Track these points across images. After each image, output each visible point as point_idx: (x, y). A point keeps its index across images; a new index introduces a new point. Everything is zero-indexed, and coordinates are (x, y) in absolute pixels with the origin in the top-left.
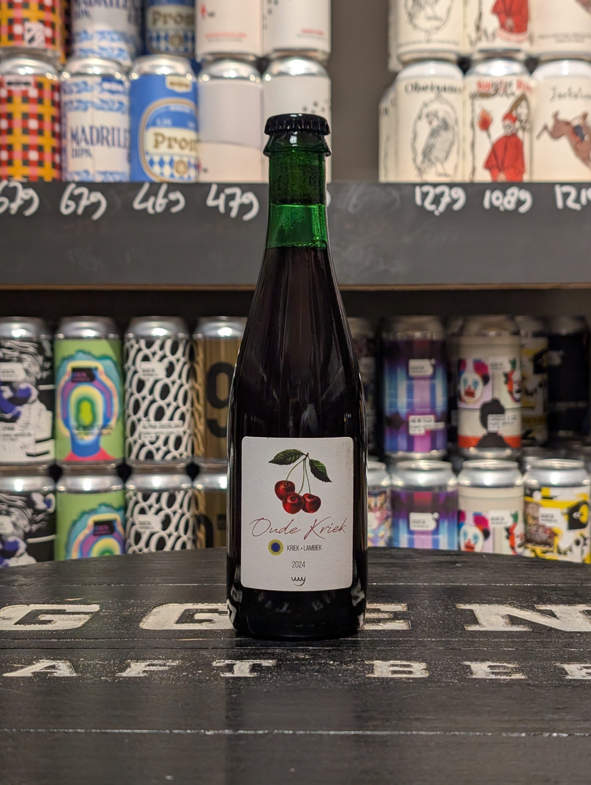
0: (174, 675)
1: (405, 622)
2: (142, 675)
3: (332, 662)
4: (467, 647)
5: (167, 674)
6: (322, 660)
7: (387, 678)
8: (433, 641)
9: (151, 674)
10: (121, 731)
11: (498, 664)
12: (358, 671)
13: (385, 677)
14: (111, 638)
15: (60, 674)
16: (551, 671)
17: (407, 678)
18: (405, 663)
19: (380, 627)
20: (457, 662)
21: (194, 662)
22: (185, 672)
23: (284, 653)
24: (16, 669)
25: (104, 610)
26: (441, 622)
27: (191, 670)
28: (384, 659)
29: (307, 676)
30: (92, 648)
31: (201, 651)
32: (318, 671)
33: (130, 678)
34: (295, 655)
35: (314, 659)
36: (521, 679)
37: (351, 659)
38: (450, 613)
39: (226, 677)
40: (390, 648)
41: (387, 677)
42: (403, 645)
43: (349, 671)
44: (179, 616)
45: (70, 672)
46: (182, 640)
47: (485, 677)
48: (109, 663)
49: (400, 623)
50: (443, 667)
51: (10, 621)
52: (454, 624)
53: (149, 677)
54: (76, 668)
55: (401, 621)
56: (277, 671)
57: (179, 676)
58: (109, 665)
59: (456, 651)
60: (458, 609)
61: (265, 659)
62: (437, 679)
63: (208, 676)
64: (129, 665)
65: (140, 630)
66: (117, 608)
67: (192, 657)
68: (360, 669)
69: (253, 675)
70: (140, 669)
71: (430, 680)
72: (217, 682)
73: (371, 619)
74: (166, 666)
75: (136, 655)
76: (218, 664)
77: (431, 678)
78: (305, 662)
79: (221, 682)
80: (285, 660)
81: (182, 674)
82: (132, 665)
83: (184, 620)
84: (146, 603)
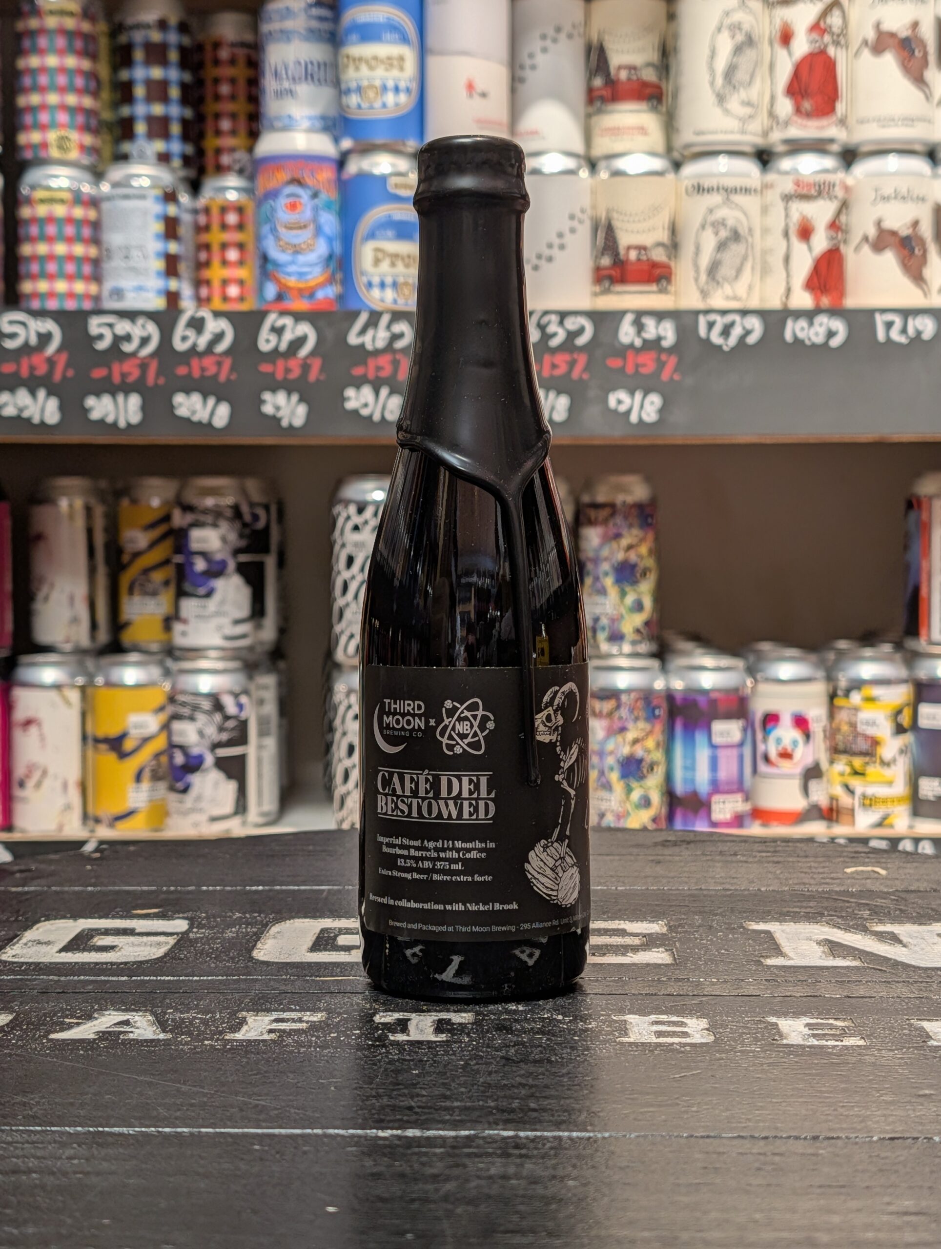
0: (317, 1038)
1: (667, 950)
2: (266, 1037)
3: (560, 1017)
4: (768, 992)
5: (307, 1035)
6: (544, 1014)
7: (649, 1043)
8: (713, 984)
9: (280, 1035)
10: (246, 1130)
11: (819, 1021)
12: (603, 1032)
13: (646, 1041)
15: (139, 1035)
16: (904, 1034)
17: (681, 1043)
18: (674, 1018)
19: (629, 958)
20: (756, 1017)
21: (345, 1016)
22: (334, 1033)
24: (70, 1027)
25: (195, 930)
26: (723, 951)
27: (344, 1029)
28: (639, 1012)
29: (525, 1040)
30: (183, 992)
31: (355, 999)
32: (541, 1032)
33: (249, 1041)
35: (532, 1011)
36: (858, 1046)
37: (590, 1011)
38: (737, 935)
39: (398, 1041)
41: (649, 1041)
43: (589, 1032)
44: (313, 939)
45: (154, 1031)
46: (322, 979)
47: (802, 1043)
48: (213, 1017)
49: (658, 952)
50: (736, 1026)
51: (50, 947)
52: (744, 955)
53: (278, 1039)
54: (162, 1024)
55: (661, 949)
56: (477, 1030)
57: (325, 1041)
58: (214, 1021)
59: (752, 999)
60: (749, 930)
61: (455, 1011)
62: (728, 1045)
63: (369, 1039)
64: (245, 1021)
65: (255, 963)
66: (216, 927)
67: (342, 1008)
68: (605, 1028)
69: (440, 1037)
70: (263, 1027)
71: (716, 1047)
72: (386, 1050)
73: (613, 945)
74: (303, 1021)
75: (253, 1004)
76: (383, 1019)
77: (719, 1044)
78: (518, 1017)
79: (392, 1049)
80: (487, 1014)
81: (330, 1036)
82: (250, 1020)
83: (321, 946)
84: (259, 918)
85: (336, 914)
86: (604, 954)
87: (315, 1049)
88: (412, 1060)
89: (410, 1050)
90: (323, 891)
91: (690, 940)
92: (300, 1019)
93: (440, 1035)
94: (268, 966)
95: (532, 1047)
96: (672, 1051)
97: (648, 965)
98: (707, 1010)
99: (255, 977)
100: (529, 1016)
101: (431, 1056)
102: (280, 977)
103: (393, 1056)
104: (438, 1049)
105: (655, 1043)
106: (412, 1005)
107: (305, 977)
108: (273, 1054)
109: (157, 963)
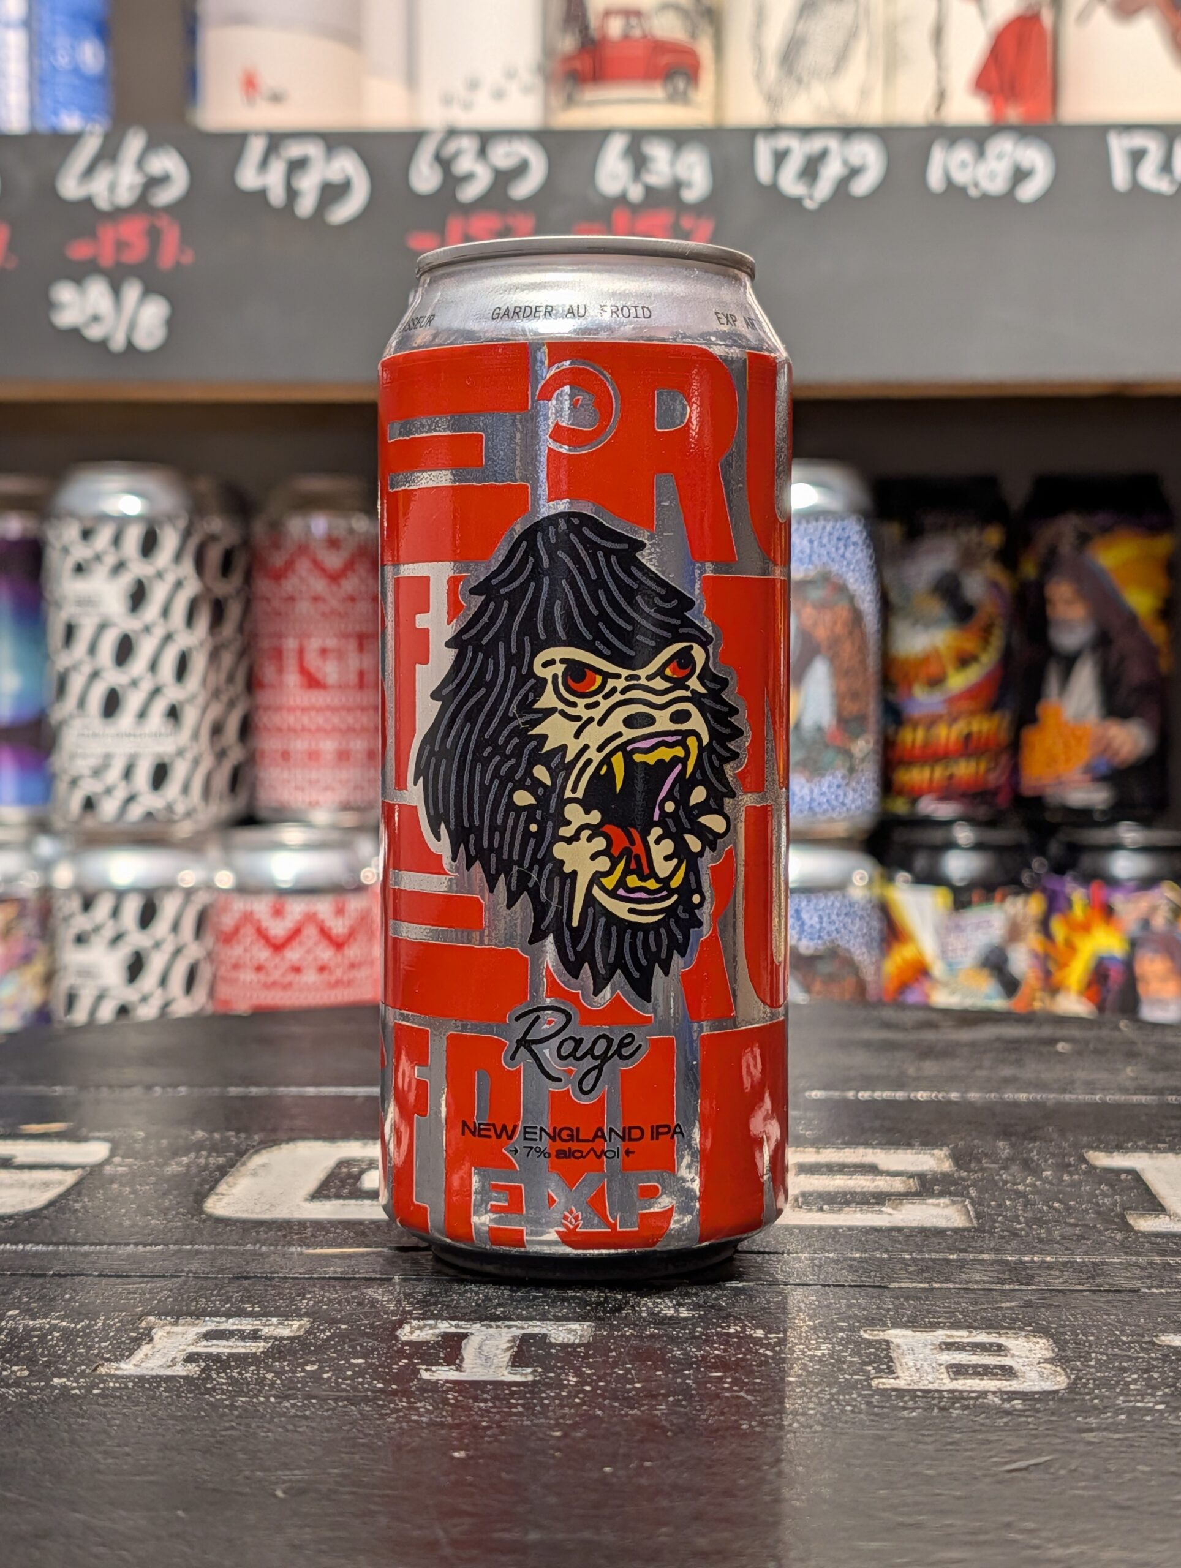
0: (278, 1374)
1: (954, 1203)
2: (180, 1370)
3: (760, 1333)
4: (1155, 1283)
5: (258, 1368)
6: (729, 1326)
7: (937, 1391)
8: (1050, 1267)
9: (207, 1365)
12: (845, 1366)
13: (931, 1387)
14: (117, 1244)
17: (1001, 1392)
18: (982, 1337)
19: (885, 1216)
20: (1143, 1336)
21: (343, 1327)
22: (313, 1363)
25: (117, 1160)
26: (1057, 1205)
27: (334, 1355)
28: (913, 1323)
29: (689, 1382)
30: (53, 1275)
31: (370, 1291)
32: (722, 1364)
33: (142, 1378)
34: (643, 1305)
35: (705, 1321)
37: (817, 1321)
38: (1076, 1177)
39: (437, 1382)
40: (926, 1286)
41: (935, 1386)
42: (964, 1276)
43: (817, 1367)
44: (323, 1177)
46: (319, 1251)
48: (88, 1326)
49: (938, 1205)
50: (1107, 1355)
52: (1098, 1213)
53: (198, 1379)
55: (943, 1201)
56: (595, 1361)
57: (292, 1378)
58: (86, 1335)
59: (1126, 1297)
60: (1095, 1168)
61: (557, 1319)
62: (1096, 1397)
63: (380, 1378)
64: (149, 1335)
65: (204, 1221)
66: (156, 1154)
67: (340, 1311)
68: (849, 1358)
69: (522, 1374)
70: (181, 1348)
71: (1074, 1400)
72: (409, 1402)
73: (856, 1193)
74: (260, 1337)
75: (176, 1300)
76: (418, 1332)
77: (1079, 1394)
78: (678, 1333)
79: (421, 1401)
80: (618, 1326)
81: (304, 1370)
82: (158, 1334)
83: (333, 1190)
84: (234, 1140)
86: (840, 1210)
87: (267, 1398)
88: (458, 1426)
89: (457, 1406)
91: (996, 1183)
92: (258, 1330)
93: (522, 1370)
94: (227, 1225)
95: (701, 1400)
96: (986, 1409)
97: (923, 1231)
98: (1043, 1320)
99: (196, 1247)
100: (699, 1329)
101: (497, 1417)
102: (242, 1248)
103: (420, 1416)
104: (513, 1401)
105: (950, 1391)
106: (477, 1305)
107: (290, 1244)
108: (180, 1409)
109: (27, 1219)
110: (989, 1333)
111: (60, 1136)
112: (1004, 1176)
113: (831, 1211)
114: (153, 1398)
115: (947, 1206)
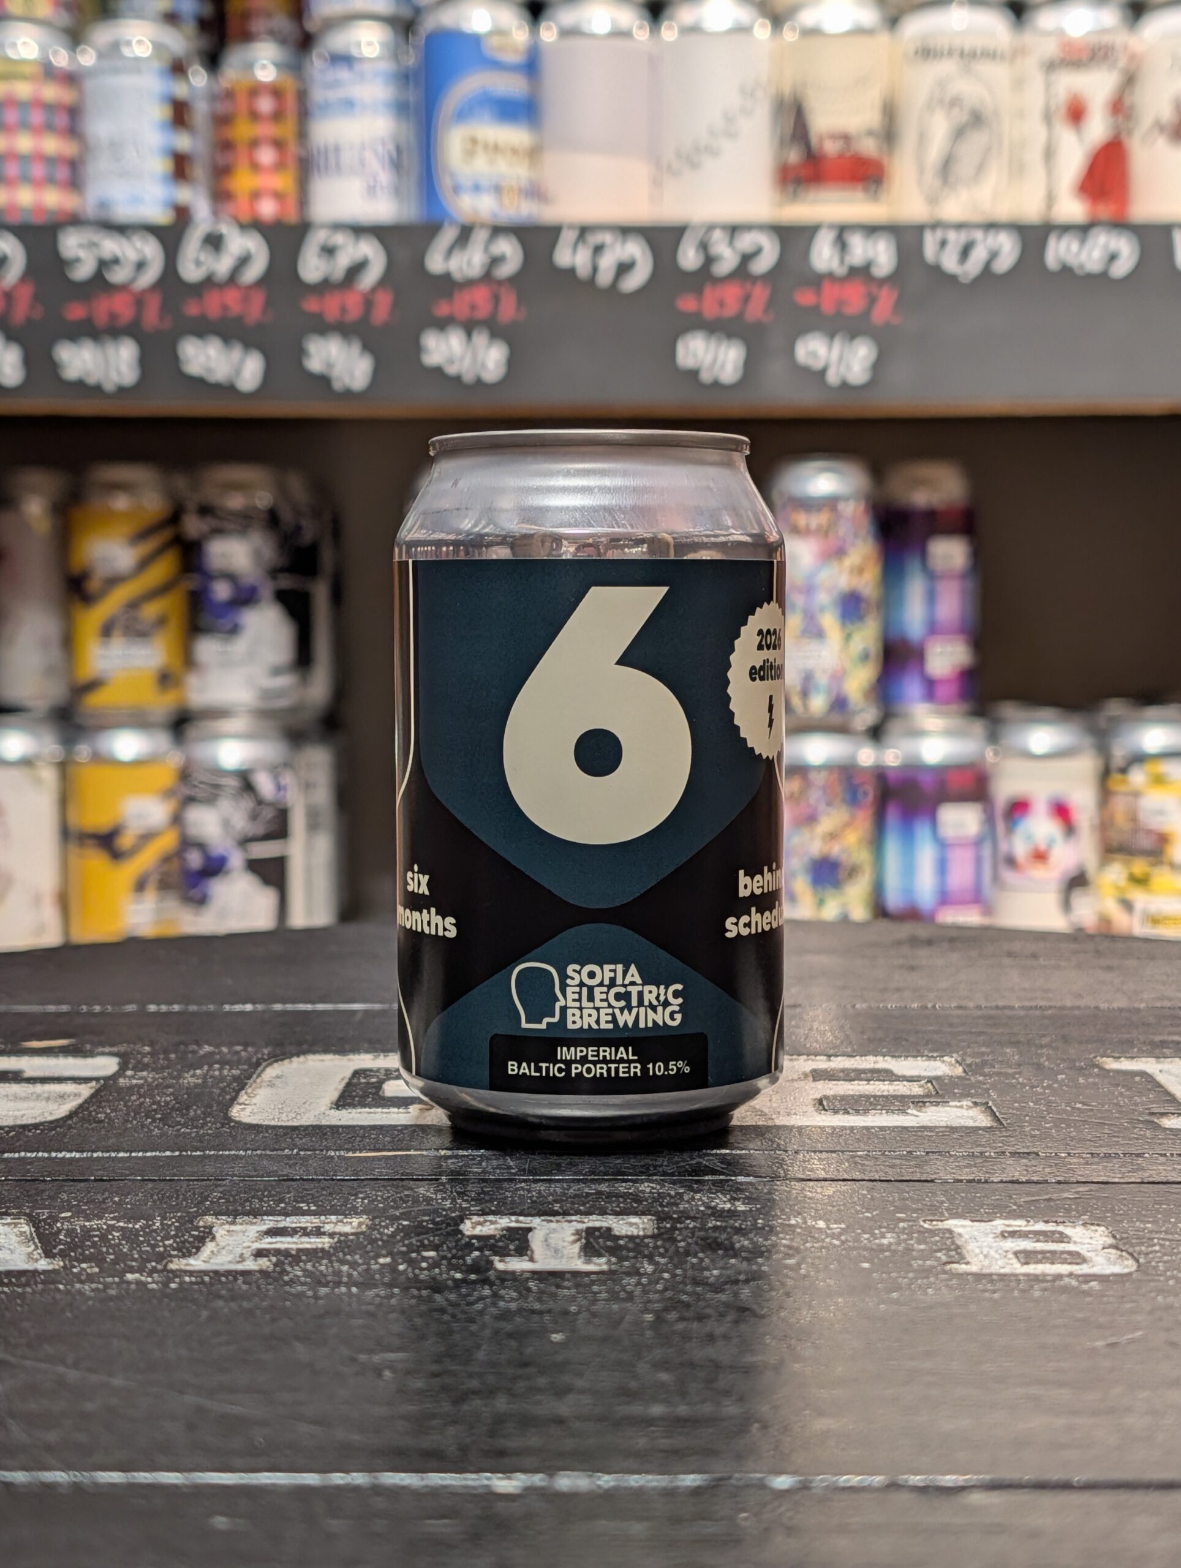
0: (353, 1265)
1: (976, 1104)
2: (250, 1265)
3: (821, 1224)
5: (331, 1262)
6: (789, 1219)
7: (1012, 1275)
9: (278, 1260)
12: (914, 1253)
13: (1002, 1271)
17: (1077, 1277)
18: (1040, 1226)
19: (912, 1118)
21: (405, 1223)
22: (385, 1256)
23: (669, 1195)
25: (129, 1073)
26: (1079, 1106)
27: (404, 1249)
29: (765, 1268)
30: (96, 1180)
31: (422, 1190)
33: (216, 1272)
34: (699, 1200)
35: (763, 1214)
37: (874, 1213)
38: (1091, 1080)
39: (513, 1273)
41: (1007, 1270)
43: (887, 1254)
44: (343, 1084)
45: (31, 1253)
46: (357, 1154)
48: (148, 1226)
49: (961, 1107)
50: (1169, 1240)
52: (1120, 1112)
53: (273, 1270)
54: (47, 1243)
55: (965, 1103)
56: (667, 1250)
57: (368, 1270)
58: (150, 1233)
60: (1109, 1071)
61: (617, 1214)
63: (457, 1268)
64: (210, 1233)
65: (233, 1127)
66: (168, 1067)
67: (397, 1208)
68: (915, 1245)
69: (595, 1264)
70: (245, 1245)
71: (1150, 1281)
72: (491, 1289)
73: (880, 1097)
74: (324, 1234)
75: (228, 1201)
76: (479, 1228)
77: (1152, 1275)
78: (741, 1225)
79: (504, 1288)
80: (679, 1218)
81: (377, 1263)
82: (220, 1232)
83: (357, 1099)
84: (243, 1054)
85: (377, 1046)
86: (866, 1112)
87: (349, 1289)
88: (549, 1311)
89: (541, 1292)
90: (355, 1012)
91: (1014, 1086)
92: (320, 1227)
93: (595, 1259)
94: (259, 1132)
96: (1066, 1290)
97: (953, 1129)
98: (1096, 1209)
99: (233, 1152)
100: (760, 1221)
101: (584, 1302)
102: (279, 1152)
103: (506, 1302)
104: (595, 1288)
105: (1025, 1275)
106: (533, 1202)
107: (327, 1151)
108: (263, 1301)
109: (54, 1129)
110: (1047, 1222)
111: (65, 1051)
112: (1021, 1080)
113: (857, 1111)
114: (232, 1290)
115: (970, 1108)
